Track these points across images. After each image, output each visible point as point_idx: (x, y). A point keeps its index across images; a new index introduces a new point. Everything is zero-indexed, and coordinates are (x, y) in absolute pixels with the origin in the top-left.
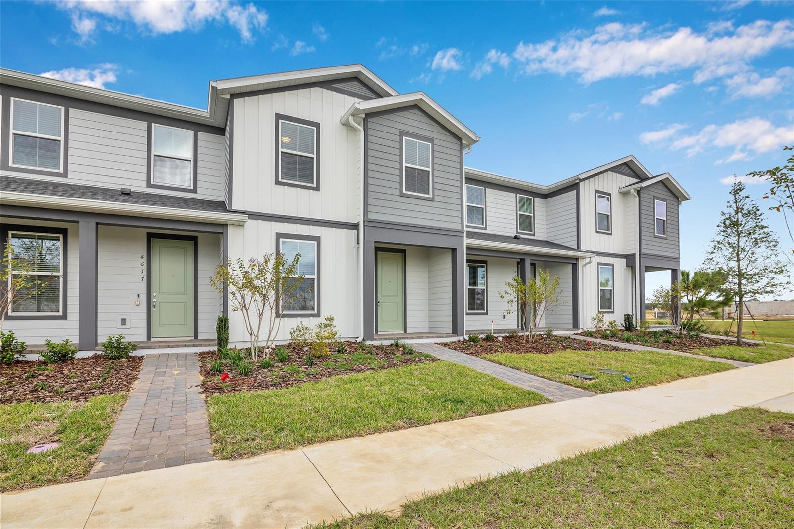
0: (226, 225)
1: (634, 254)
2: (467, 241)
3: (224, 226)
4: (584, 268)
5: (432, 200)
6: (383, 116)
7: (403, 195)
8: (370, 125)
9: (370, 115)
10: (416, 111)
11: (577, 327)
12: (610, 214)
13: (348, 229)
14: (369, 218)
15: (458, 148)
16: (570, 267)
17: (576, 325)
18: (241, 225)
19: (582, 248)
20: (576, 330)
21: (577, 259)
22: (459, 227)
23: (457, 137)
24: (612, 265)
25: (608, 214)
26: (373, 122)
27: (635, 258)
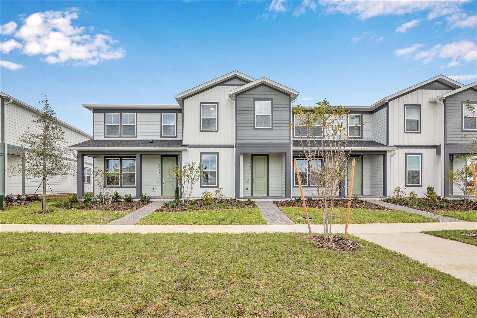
0: (181, 151)
1: (440, 145)
2: (293, 148)
3: (180, 151)
4: (391, 157)
5: (272, 129)
6: (245, 94)
7: (255, 129)
8: (238, 99)
9: (238, 95)
10: (263, 87)
11: (385, 196)
12: (419, 119)
13: (231, 148)
14: (237, 142)
15: (288, 100)
16: (382, 157)
17: (385, 194)
18: (186, 151)
19: (390, 144)
20: (384, 197)
21: (386, 152)
22: (288, 141)
23: (288, 95)
24: (421, 154)
25: (418, 119)
26: (240, 98)
27: (441, 148)
